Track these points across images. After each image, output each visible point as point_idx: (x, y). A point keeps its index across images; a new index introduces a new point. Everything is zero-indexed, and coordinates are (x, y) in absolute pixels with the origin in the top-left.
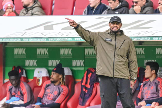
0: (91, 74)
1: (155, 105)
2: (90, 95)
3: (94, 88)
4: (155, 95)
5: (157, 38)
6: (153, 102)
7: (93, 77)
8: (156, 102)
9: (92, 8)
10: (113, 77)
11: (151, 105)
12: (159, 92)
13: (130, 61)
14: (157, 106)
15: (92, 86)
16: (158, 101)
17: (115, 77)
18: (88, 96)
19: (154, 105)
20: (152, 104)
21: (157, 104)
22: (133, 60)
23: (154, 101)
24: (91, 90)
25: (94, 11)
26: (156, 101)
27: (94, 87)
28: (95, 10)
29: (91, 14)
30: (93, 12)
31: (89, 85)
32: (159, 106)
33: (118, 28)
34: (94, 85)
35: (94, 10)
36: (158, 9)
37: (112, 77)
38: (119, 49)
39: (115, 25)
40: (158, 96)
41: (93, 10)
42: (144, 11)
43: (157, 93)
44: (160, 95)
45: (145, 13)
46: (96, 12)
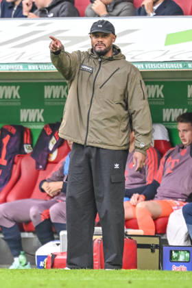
0: (8, 137)
1: (138, 199)
2: (7, 179)
3: (15, 166)
4: (138, 180)
5: (142, 65)
6: (134, 195)
7: (12, 144)
8: (140, 194)
9: (10, 5)
10: (85, 143)
11: (129, 200)
12: (145, 174)
13: (132, 111)
14: (142, 201)
15: (11, 162)
16: (144, 192)
17: (88, 144)
18: (2, 182)
19: (136, 200)
20: (133, 197)
21: (142, 197)
22: (137, 110)
23: (136, 193)
24: (9, 169)
25: (16, 11)
26: (139, 191)
27: (14, 163)
28: (17, 9)
29: (9, 16)
30: (14, 12)
31: (5, 159)
32: (146, 202)
33: (105, 46)
34: (16, 160)
35: (15, 9)
36: (143, 6)
37: (83, 143)
38: (101, 88)
39: (100, 40)
40: (144, 182)
41: (13, 9)
42: (116, 11)
43: (142, 175)
44: (147, 180)
45: (118, 15)
46: (18, 13)
